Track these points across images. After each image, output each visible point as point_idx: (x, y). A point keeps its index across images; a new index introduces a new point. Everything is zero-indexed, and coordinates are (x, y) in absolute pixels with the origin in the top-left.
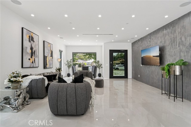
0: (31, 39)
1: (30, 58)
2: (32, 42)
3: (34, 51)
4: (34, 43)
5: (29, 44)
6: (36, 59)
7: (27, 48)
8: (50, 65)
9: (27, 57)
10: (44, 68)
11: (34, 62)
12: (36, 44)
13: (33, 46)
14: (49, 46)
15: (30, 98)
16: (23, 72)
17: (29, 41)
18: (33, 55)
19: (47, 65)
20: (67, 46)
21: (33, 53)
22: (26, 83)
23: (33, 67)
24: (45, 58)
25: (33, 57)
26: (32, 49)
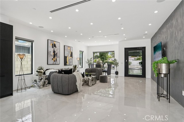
0: (54, 46)
1: (53, 58)
2: (54, 47)
3: (56, 54)
4: (56, 48)
5: (53, 49)
6: (58, 59)
7: (50, 52)
8: (70, 63)
10: (65, 65)
11: (56, 61)
12: (58, 48)
13: (55, 50)
14: (69, 48)
15: (48, 83)
16: (45, 67)
17: (53, 47)
18: (56, 56)
19: (67, 63)
20: (88, 47)
21: (55, 55)
22: (47, 73)
23: (55, 64)
24: (65, 58)
25: (55, 57)
26: (54, 52)
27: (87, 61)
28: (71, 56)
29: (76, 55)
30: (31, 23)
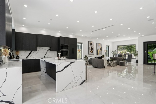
0: (91, 44)
2: (92, 45)
5: (91, 46)
6: (93, 51)
7: (90, 48)
8: (100, 53)
9: (90, 51)
10: (97, 55)
13: (92, 47)
14: (99, 45)
15: (89, 64)
16: (88, 56)
17: (91, 45)
19: (98, 53)
20: (113, 42)
21: (92, 49)
22: (89, 59)
24: (97, 50)
26: (91, 47)
27: (112, 52)
28: (101, 49)
29: (104, 49)
30: (82, 36)
